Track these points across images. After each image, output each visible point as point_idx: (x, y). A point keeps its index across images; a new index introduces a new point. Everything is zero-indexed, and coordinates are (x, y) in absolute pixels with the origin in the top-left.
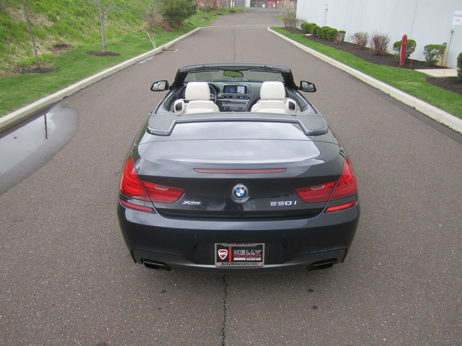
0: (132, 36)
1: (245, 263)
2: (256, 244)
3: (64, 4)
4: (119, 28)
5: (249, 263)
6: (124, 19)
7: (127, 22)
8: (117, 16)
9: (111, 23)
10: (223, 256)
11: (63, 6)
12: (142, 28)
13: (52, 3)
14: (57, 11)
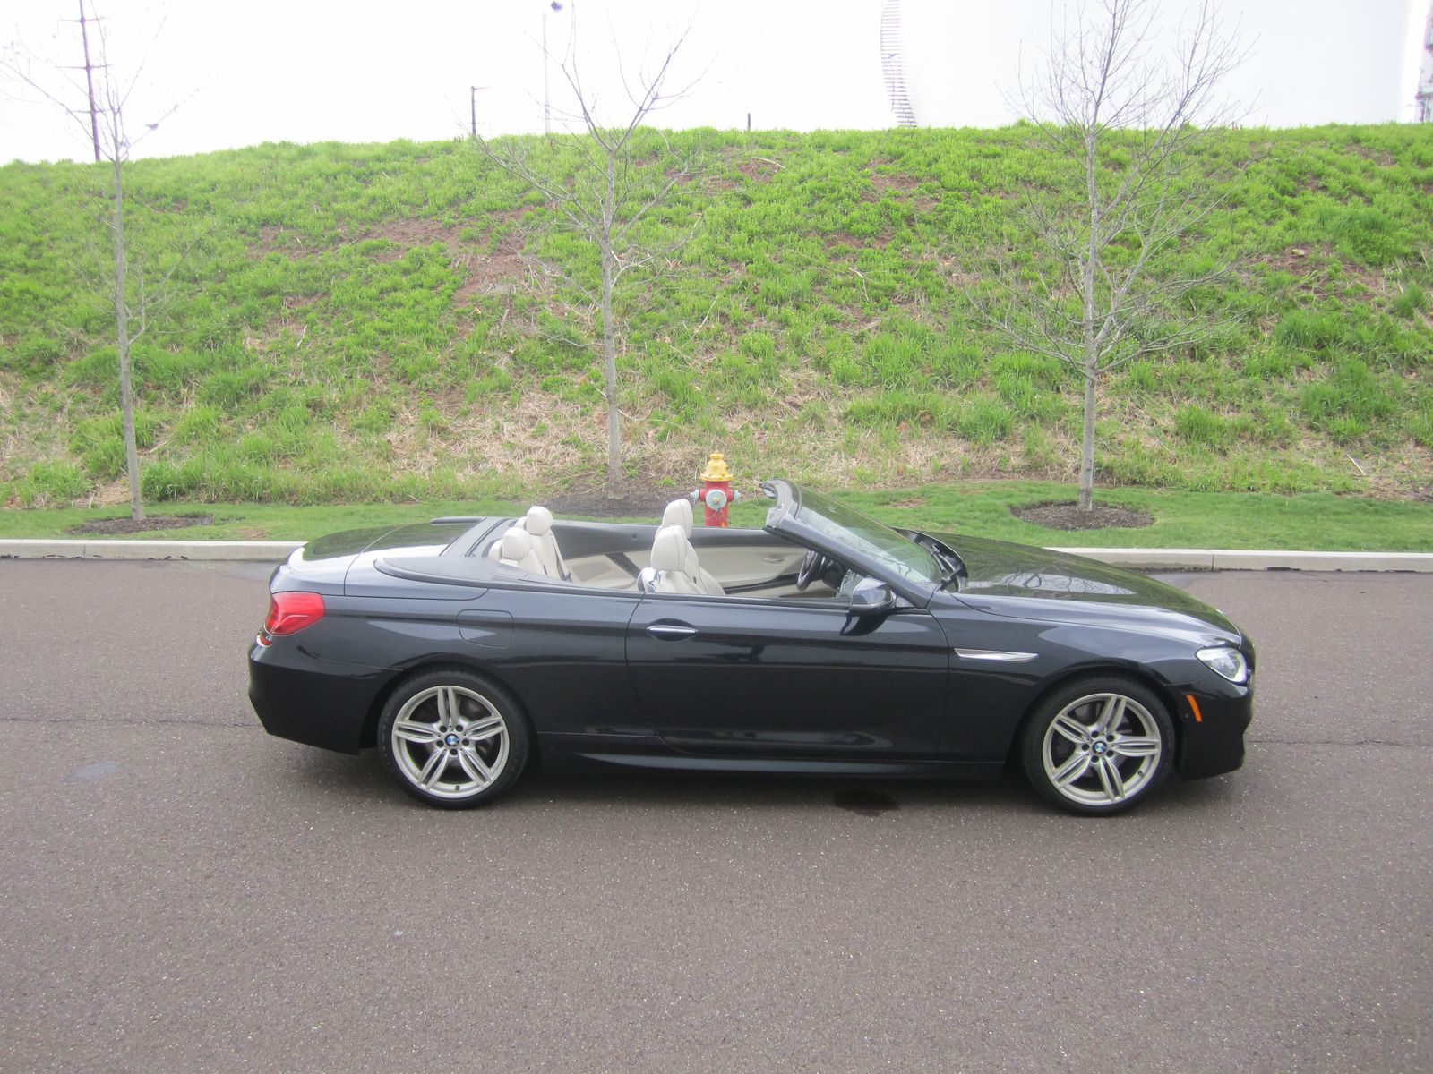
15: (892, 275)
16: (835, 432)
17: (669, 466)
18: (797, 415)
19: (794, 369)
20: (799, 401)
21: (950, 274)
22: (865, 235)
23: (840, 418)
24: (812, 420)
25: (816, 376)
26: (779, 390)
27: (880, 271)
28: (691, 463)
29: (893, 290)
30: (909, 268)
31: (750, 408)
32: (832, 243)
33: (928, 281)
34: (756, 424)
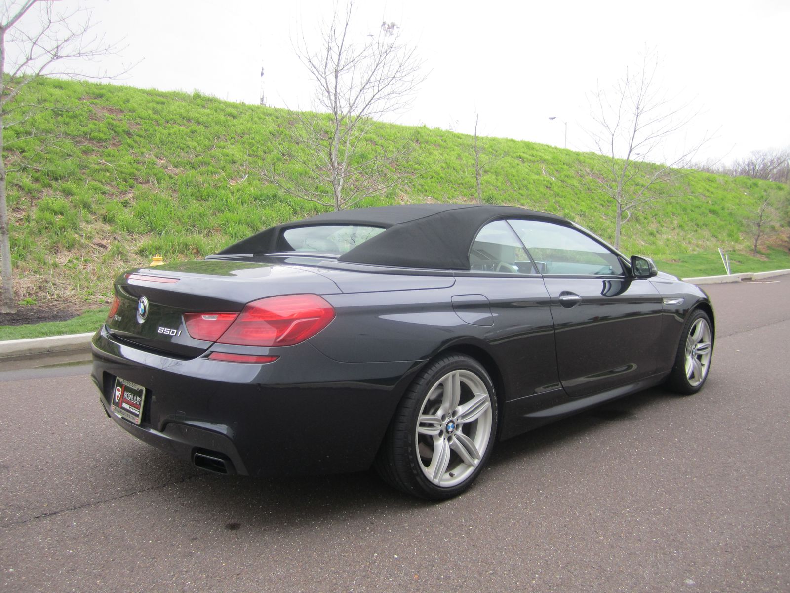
0: (704, 256)
1: (129, 414)
2: (140, 387)
3: (604, 203)
4: (690, 243)
5: (131, 415)
6: (710, 231)
7: (714, 236)
8: (697, 225)
9: (678, 234)
10: (118, 397)
11: (602, 207)
12: (738, 246)
13: (583, 201)
14: (582, 210)
15: (130, 166)
16: (137, 262)
17: (22, 291)
18: (106, 252)
19: (88, 222)
20: (104, 242)
21: (167, 167)
22: (100, 141)
23: (136, 253)
24: (118, 254)
25: (107, 227)
26: (86, 236)
27: (122, 163)
28: (40, 287)
29: (135, 175)
30: (138, 162)
31: (69, 248)
32: (80, 142)
33: (155, 171)
34: (77, 259)
